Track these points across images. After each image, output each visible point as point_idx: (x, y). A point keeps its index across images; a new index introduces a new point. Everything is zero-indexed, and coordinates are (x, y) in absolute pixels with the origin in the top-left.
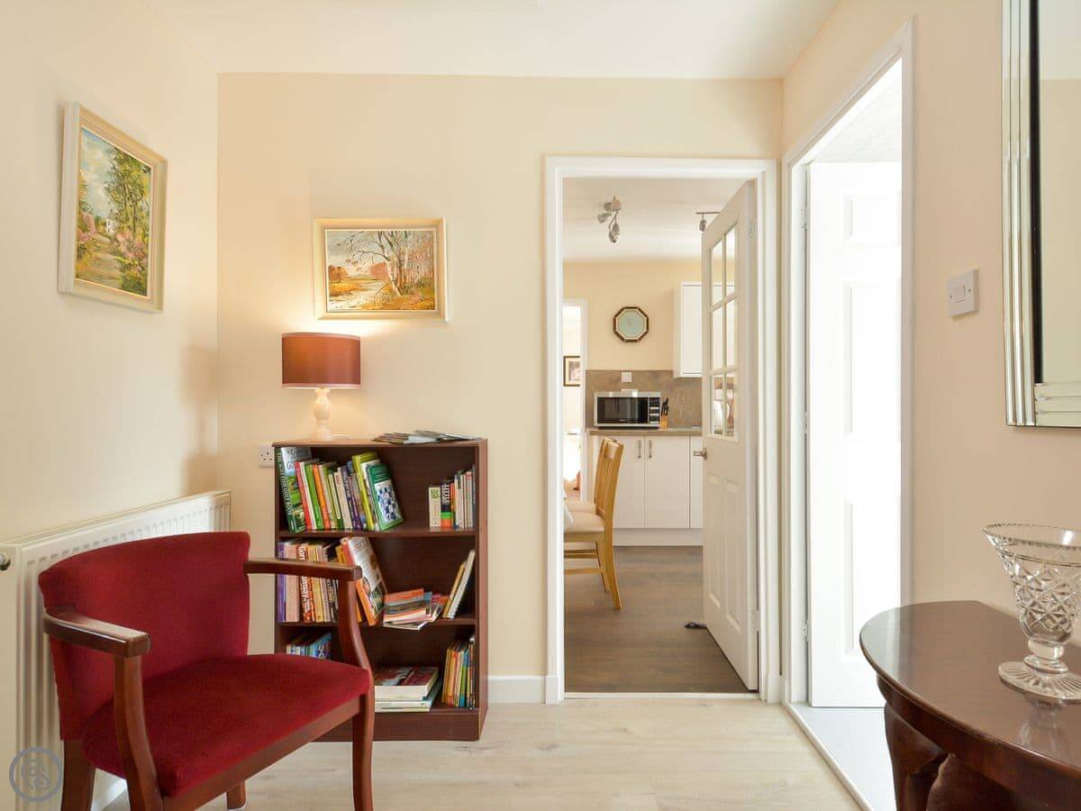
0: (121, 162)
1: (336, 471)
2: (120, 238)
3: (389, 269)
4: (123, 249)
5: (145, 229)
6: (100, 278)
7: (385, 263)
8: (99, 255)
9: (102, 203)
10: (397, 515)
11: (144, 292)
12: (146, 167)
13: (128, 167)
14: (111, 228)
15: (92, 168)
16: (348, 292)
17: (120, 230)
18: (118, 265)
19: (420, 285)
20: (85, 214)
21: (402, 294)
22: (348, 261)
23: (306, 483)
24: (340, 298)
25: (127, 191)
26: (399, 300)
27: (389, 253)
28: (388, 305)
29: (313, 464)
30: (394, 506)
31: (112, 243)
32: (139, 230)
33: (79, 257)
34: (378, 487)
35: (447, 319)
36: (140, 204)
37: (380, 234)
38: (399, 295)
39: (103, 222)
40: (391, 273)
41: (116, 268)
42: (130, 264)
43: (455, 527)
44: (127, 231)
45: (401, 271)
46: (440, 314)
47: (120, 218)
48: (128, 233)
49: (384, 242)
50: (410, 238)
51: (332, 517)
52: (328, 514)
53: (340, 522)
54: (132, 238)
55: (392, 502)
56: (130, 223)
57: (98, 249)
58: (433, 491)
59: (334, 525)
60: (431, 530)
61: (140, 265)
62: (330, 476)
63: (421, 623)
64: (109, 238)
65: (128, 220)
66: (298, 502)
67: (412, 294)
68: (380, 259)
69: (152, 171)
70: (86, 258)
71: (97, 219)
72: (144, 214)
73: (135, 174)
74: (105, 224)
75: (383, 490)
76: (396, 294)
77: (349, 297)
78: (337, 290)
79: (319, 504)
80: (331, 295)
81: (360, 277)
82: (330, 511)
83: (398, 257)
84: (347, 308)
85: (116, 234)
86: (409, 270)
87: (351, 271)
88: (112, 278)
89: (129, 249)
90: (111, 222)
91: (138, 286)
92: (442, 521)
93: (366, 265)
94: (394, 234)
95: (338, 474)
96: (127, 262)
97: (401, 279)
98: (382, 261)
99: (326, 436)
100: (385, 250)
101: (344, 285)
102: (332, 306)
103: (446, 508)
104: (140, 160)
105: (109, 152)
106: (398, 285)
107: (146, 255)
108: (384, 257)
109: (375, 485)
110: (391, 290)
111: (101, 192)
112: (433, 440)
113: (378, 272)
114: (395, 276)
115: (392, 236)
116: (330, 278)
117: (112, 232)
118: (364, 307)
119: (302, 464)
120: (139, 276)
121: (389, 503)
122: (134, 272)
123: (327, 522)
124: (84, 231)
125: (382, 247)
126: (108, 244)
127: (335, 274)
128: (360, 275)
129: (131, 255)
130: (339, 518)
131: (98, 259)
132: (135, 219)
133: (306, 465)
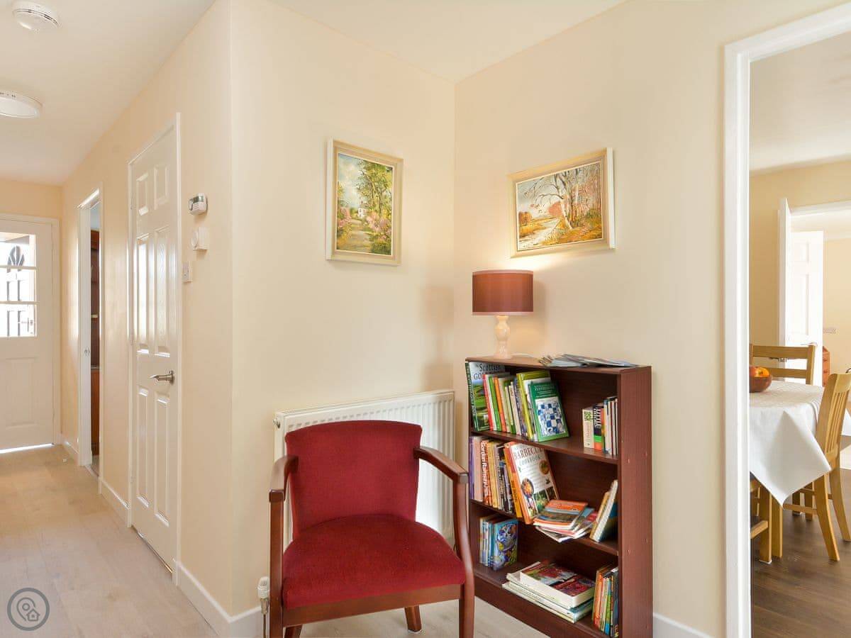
0: (368, 169)
1: (510, 385)
2: (369, 219)
3: (563, 206)
4: (371, 226)
5: (389, 209)
6: (355, 247)
7: (559, 202)
8: (353, 232)
9: (354, 198)
10: (561, 429)
11: (389, 252)
12: (389, 168)
13: (374, 171)
14: (362, 214)
15: (347, 177)
16: (532, 233)
17: (369, 213)
18: (368, 237)
19: (589, 216)
20: (342, 208)
21: (573, 227)
22: (532, 206)
23: (489, 391)
24: (527, 238)
25: (374, 187)
26: (572, 233)
27: (563, 192)
28: (563, 238)
29: (495, 377)
30: (558, 421)
31: (362, 224)
32: (384, 212)
33: (339, 236)
34: (539, 402)
35: (612, 245)
36: (384, 193)
37: (556, 176)
38: (571, 228)
39: (356, 210)
40: (565, 209)
41: (366, 239)
42: (377, 235)
43: (605, 452)
44: (374, 214)
45: (572, 206)
46: (606, 241)
47: (369, 207)
48: (375, 215)
49: (559, 183)
50: (580, 174)
51: (507, 422)
52: (505, 420)
53: (513, 427)
54: (378, 217)
55: (556, 418)
56: (377, 208)
57: (353, 229)
58: (587, 413)
59: (509, 430)
60: (586, 452)
61: (385, 234)
62: (506, 388)
63: (565, 536)
64: (361, 220)
65: (374, 206)
66: (482, 406)
67: (582, 225)
68: (555, 199)
69: (393, 169)
70: (344, 235)
71: (351, 210)
72: (388, 200)
73: (380, 174)
74: (357, 212)
75: (546, 406)
76: (568, 228)
77: (533, 236)
78: (525, 232)
79: (499, 410)
80: (521, 237)
81: (541, 218)
82: (506, 417)
83: (570, 194)
84: (531, 246)
85: (366, 217)
86: (579, 204)
87: (534, 214)
88: (365, 246)
89: (376, 226)
90: (362, 209)
91: (385, 250)
92: (595, 444)
93: (545, 205)
94: (567, 173)
95: (511, 387)
96: (375, 234)
97: (573, 214)
98: (557, 201)
99: (504, 355)
100: (560, 190)
101: (530, 226)
102: (522, 246)
103: (598, 432)
104: (384, 164)
105: (359, 164)
106: (570, 219)
107: (390, 228)
108: (559, 196)
109: (536, 400)
110: (564, 226)
111: (354, 192)
112: (579, 365)
113: (554, 209)
114: (568, 211)
115: (565, 176)
116: (520, 223)
117: (363, 216)
118: (544, 243)
119: (487, 376)
120: (384, 242)
121: (552, 417)
122: (381, 240)
123: (503, 426)
124: (342, 219)
125: (557, 188)
126: (360, 224)
127: (523, 218)
128: (540, 216)
129: (377, 229)
130: (512, 424)
131: (352, 235)
132: (381, 204)
133: (490, 378)
